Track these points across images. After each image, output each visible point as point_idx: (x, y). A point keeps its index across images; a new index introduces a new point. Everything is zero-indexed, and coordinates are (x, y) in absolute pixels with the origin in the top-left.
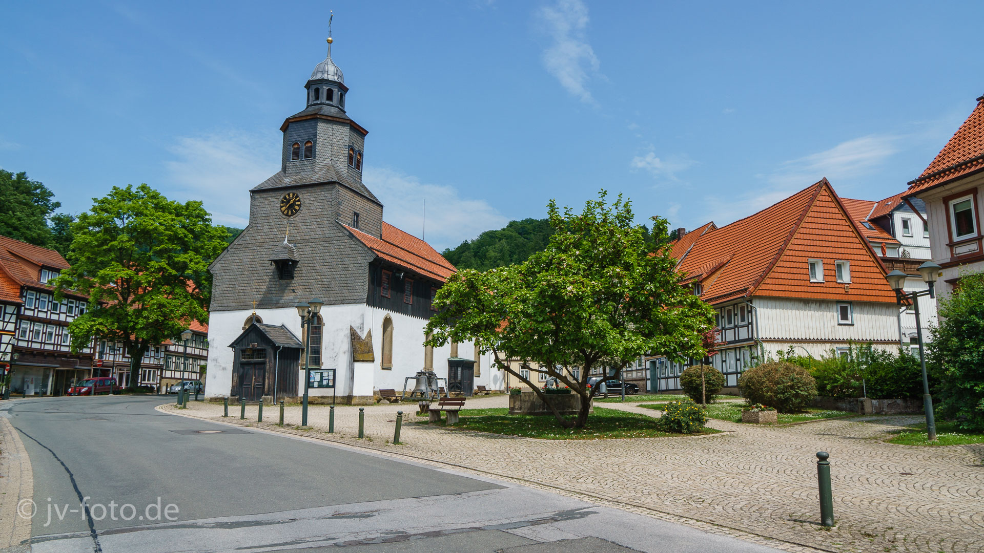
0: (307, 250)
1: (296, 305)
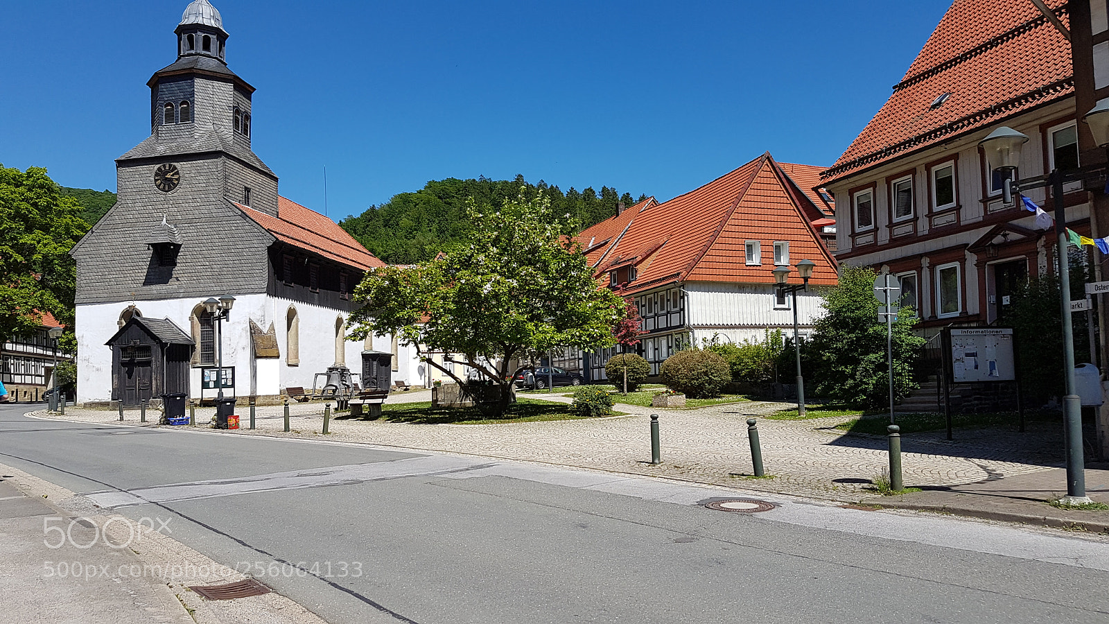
0: (191, 231)
1: (181, 295)
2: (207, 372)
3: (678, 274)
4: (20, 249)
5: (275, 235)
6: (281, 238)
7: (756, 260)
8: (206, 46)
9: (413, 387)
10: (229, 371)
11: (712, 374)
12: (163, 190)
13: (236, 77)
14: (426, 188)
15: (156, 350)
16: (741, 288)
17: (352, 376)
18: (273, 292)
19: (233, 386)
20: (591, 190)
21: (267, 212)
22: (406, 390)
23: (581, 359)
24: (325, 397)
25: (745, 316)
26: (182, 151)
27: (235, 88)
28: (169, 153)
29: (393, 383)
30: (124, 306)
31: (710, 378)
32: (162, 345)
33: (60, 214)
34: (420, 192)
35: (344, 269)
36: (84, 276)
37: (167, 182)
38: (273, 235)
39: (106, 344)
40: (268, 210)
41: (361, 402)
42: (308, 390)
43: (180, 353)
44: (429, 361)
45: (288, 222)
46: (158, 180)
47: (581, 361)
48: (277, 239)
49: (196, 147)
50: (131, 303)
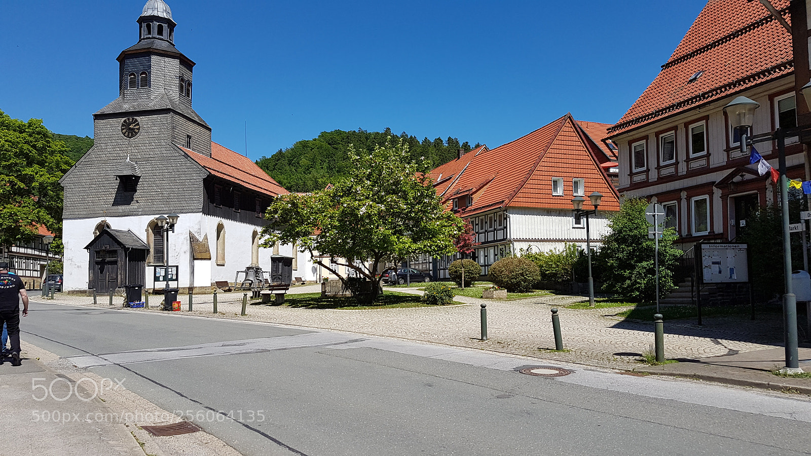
0: (147, 167)
1: (140, 213)
2: (158, 269)
3: (503, 201)
4: (23, 178)
5: (209, 170)
6: (213, 172)
7: (560, 192)
8: (160, 32)
9: (308, 282)
10: (174, 269)
11: (527, 274)
12: (128, 136)
13: (181, 55)
14: (319, 136)
15: (121, 253)
16: (549, 212)
17: (264, 273)
18: (207, 211)
19: (177, 279)
20: (440, 139)
21: (203, 153)
22: (303, 284)
23: (431, 263)
24: (243, 288)
25: (551, 233)
26: (142, 108)
27: (181, 63)
28: (132, 110)
29: (293, 279)
30: (98, 221)
31: (525, 278)
32: (126, 249)
33: (52, 153)
34: (315, 140)
35: (258, 195)
36: (69, 199)
37: (130, 131)
38: (207, 170)
39: (85, 248)
40: (204, 152)
41: (270, 292)
42: (231, 283)
43: (138, 255)
44: (320, 263)
45: (218, 161)
46: (124, 129)
47: (431, 265)
48: (210, 173)
49: (151, 105)
50: (103, 219)
